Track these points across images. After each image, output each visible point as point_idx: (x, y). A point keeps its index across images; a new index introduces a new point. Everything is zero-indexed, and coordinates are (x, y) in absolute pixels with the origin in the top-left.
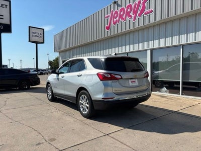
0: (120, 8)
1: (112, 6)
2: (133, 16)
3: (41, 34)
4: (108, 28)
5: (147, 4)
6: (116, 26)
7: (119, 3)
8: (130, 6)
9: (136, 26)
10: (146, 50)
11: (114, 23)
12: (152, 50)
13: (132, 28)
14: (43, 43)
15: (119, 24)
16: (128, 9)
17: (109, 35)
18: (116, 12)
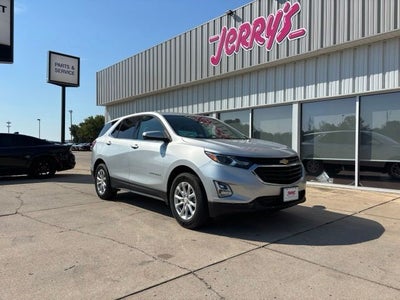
0: (240, 25)
1: (225, 19)
2: (267, 40)
3: (73, 68)
4: (215, 61)
5: (294, 20)
6: (231, 57)
7: (239, 14)
8: (261, 21)
9: (273, 58)
10: (291, 104)
11: (229, 52)
12: (301, 104)
13: (264, 61)
14: (78, 85)
15: (239, 54)
16: (256, 25)
17: (218, 73)
18: (233, 32)
